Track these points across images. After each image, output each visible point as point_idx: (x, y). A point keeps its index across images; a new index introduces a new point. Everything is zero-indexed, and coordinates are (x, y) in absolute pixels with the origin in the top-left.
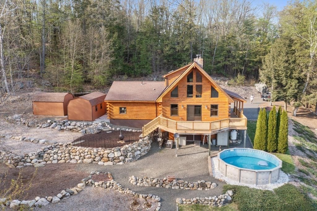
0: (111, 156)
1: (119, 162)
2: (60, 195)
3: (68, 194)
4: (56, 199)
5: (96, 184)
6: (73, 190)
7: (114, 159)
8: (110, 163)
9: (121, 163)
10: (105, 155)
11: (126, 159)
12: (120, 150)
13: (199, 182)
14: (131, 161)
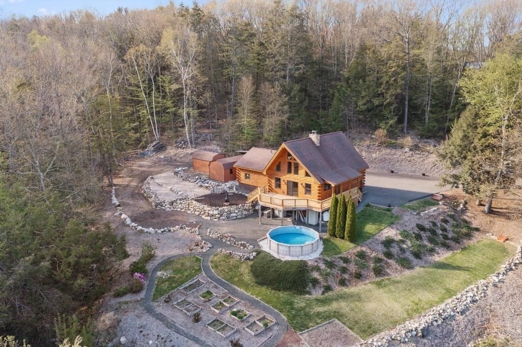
0: (211, 212)
1: (215, 218)
2: (162, 230)
3: (167, 230)
4: (159, 231)
5: (187, 228)
6: (171, 228)
7: (212, 215)
8: (209, 218)
9: (216, 220)
10: (207, 211)
11: (221, 218)
12: (218, 209)
13: (243, 242)
14: (224, 220)
